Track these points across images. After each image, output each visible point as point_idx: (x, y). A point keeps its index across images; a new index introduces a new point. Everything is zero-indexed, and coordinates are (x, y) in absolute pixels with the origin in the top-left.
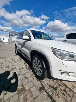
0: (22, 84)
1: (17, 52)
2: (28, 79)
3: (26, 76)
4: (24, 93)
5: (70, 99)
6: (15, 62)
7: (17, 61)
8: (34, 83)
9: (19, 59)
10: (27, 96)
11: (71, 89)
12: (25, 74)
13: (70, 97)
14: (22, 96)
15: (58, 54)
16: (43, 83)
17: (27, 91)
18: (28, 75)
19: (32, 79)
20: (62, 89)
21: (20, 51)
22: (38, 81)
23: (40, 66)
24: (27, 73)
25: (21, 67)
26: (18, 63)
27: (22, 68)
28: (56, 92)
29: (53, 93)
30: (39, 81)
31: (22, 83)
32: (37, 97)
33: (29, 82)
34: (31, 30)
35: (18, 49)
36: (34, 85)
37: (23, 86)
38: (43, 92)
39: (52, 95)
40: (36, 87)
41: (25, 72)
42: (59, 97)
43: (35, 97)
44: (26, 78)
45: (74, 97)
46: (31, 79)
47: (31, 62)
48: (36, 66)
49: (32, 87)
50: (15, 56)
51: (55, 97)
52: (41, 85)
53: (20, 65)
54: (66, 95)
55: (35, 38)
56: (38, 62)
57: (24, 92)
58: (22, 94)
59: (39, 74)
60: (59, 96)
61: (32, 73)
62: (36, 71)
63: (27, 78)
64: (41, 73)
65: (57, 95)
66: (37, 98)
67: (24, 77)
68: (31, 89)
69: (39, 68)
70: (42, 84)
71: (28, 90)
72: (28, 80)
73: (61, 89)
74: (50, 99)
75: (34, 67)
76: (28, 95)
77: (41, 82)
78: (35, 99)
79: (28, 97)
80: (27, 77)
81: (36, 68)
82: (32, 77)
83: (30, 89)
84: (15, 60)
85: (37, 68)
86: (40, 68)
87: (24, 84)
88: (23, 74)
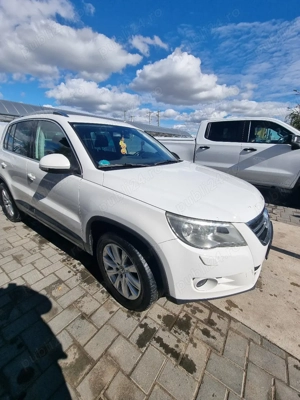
0: (76, 344)
1: (12, 213)
2: (93, 318)
3: (84, 310)
4: (90, 370)
5: (223, 339)
6: (17, 259)
7: (26, 254)
8: (117, 326)
9: (34, 245)
10: (102, 375)
11: (225, 310)
12: (76, 302)
13: (222, 335)
14: (86, 381)
15: (185, 230)
16: (146, 317)
17: (99, 360)
18: (88, 306)
19: (109, 316)
20: (202, 319)
21: (32, 208)
22: (129, 316)
23: (133, 269)
24: (83, 297)
25: (52, 279)
26: (33, 264)
27: (60, 282)
28: (188, 333)
29: (179, 341)
30: (132, 314)
31: (74, 341)
32: (134, 369)
33: (99, 330)
34: (72, 124)
35: (15, 198)
36: (120, 334)
37: (80, 348)
38: (151, 348)
39: (177, 346)
40: (128, 339)
41: (75, 294)
42: (195, 345)
43: (128, 369)
44: (83, 316)
45: (230, 332)
46: (102, 315)
47: (92, 253)
48: (117, 269)
49: (114, 341)
50: (5, 229)
51: (186, 348)
52: (141, 326)
53: (46, 272)
54: (213, 333)
55: (97, 166)
56: (123, 257)
57: (88, 367)
58: (83, 378)
59: (130, 294)
60: (195, 341)
61: (103, 292)
62: (116, 285)
63: (89, 318)
64: (137, 290)
65: (191, 340)
66: (136, 372)
67: (75, 314)
68: (110, 350)
69: (129, 275)
70: (145, 321)
71: (102, 356)
72: (91, 322)
73: (198, 320)
74: (172, 359)
75: (110, 274)
76: (103, 372)
77: (139, 316)
78: (128, 376)
79: (107, 379)
80: (88, 312)
81: (116, 275)
82: (107, 309)
83: (106, 351)
84: (13, 251)
85: (122, 276)
86: (134, 275)
87: (82, 342)
88: (70, 307)
